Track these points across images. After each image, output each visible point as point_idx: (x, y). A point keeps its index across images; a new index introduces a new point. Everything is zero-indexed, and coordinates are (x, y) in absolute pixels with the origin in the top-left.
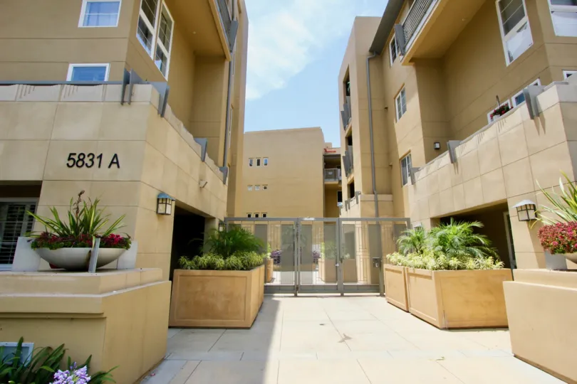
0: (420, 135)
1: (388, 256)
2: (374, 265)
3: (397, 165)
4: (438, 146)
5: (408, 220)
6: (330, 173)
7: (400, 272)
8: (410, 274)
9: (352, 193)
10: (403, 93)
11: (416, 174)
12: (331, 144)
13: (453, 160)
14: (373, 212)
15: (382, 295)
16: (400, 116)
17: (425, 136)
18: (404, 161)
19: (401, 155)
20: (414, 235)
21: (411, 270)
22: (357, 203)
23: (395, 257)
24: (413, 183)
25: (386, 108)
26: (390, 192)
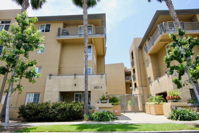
0: (152, 73)
1: (146, 103)
2: (143, 106)
3: (148, 80)
4: (157, 76)
5: (151, 94)
6: (127, 77)
7: (148, 106)
8: (150, 106)
9: (136, 86)
10: (148, 61)
11: (152, 83)
12: (126, 67)
13: (158, 82)
14: (142, 92)
15: (145, 113)
16: (148, 67)
17: (153, 74)
18: (149, 79)
19: (148, 77)
20: (151, 98)
21: (150, 105)
22: (138, 89)
23: (147, 103)
24: (151, 85)
25: (144, 63)
26: (146, 86)
